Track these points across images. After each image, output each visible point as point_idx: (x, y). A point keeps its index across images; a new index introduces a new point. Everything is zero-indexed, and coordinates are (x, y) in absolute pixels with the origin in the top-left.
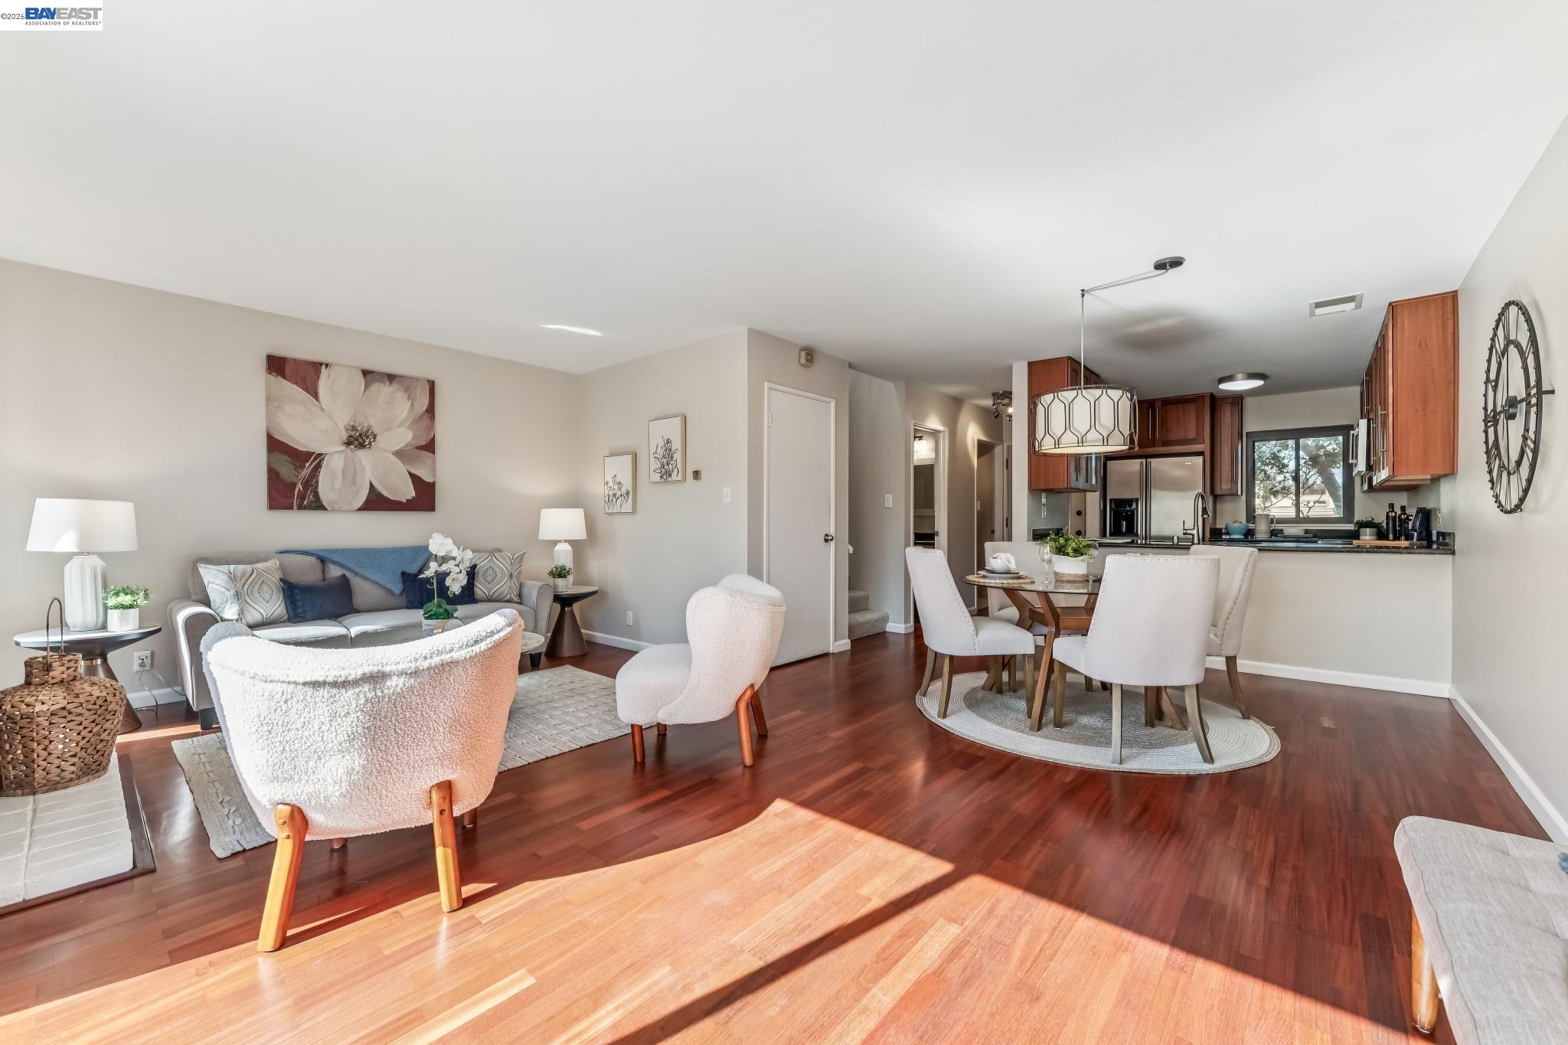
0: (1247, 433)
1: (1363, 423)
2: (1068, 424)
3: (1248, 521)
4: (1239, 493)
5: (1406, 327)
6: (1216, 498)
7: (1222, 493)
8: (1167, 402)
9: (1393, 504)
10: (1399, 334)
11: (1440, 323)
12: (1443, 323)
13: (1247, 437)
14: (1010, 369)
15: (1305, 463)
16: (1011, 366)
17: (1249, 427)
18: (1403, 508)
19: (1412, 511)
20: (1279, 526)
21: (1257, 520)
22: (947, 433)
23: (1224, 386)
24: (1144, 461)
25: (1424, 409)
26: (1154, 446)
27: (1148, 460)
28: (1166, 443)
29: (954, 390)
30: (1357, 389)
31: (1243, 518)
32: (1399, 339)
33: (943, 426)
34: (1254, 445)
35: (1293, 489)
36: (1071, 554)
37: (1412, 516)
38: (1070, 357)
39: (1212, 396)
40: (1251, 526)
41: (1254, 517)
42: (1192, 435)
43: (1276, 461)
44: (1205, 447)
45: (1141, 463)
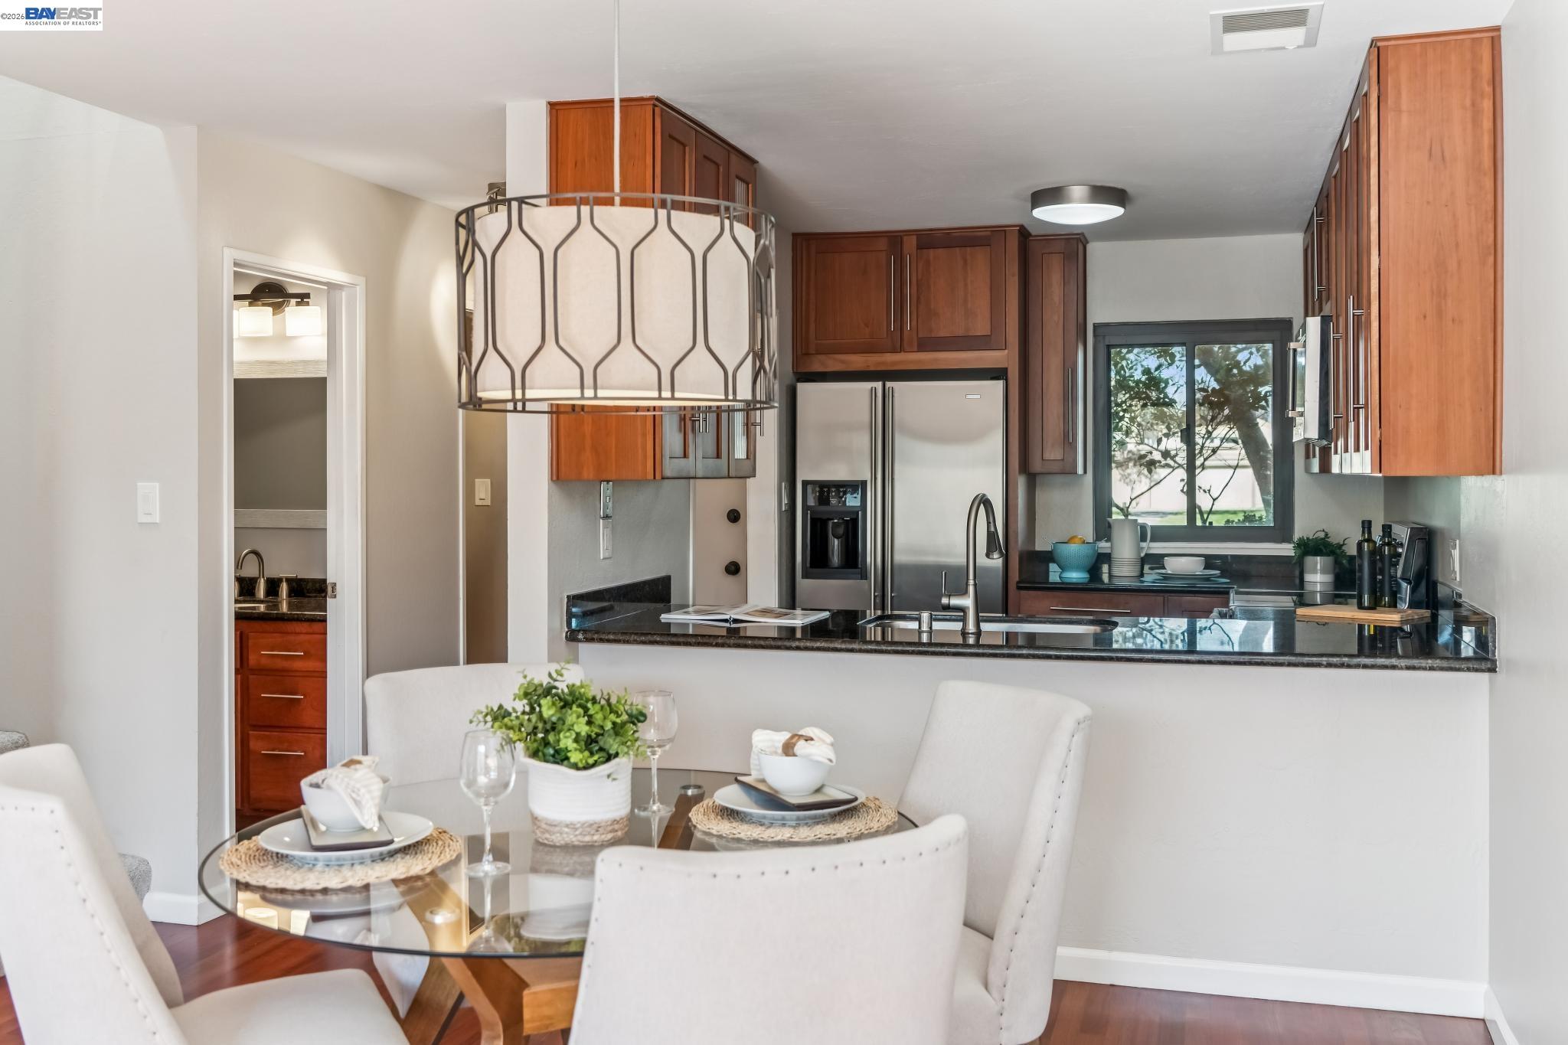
0: (1096, 326)
1: (1314, 324)
2: (550, 327)
3: (1099, 537)
4: (1080, 471)
5: (1404, 107)
6: (1032, 480)
7: (1043, 470)
8: (930, 240)
9: (1370, 522)
10: (1389, 118)
11: (1468, 102)
12: (1473, 104)
13: (1095, 335)
14: (499, 117)
15: (1205, 398)
16: (502, 111)
17: (1100, 312)
18: (1387, 530)
19: (1402, 533)
20: (1158, 548)
21: (1116, 533)
22: (360, 292)
23: (1043, 213)
24: (879, 385)
25: (1440, 313)
26: (902, 350)
27: (889, 384)
28: (924, 345)
29: (378, 166)
30: (1295, 241)
31: (1087, 531)
32: (1389, 133)
33: (348, 270)
34: (1109, 354)
35: (1182, 458)
36: (575, 757)
37: (1401, 545)
38: (658, 99)
39: (1023, 233)
40: (1104, 546)
41: (1110, 526)
42: (981, 327)
43: (1151, 390)
44: (1004, 357)
45: (874, 391)
